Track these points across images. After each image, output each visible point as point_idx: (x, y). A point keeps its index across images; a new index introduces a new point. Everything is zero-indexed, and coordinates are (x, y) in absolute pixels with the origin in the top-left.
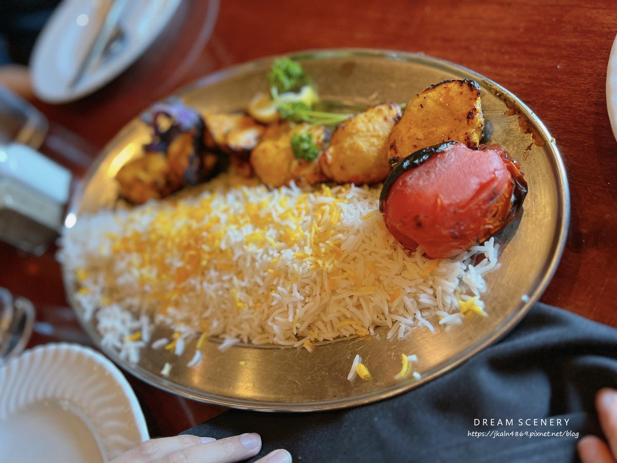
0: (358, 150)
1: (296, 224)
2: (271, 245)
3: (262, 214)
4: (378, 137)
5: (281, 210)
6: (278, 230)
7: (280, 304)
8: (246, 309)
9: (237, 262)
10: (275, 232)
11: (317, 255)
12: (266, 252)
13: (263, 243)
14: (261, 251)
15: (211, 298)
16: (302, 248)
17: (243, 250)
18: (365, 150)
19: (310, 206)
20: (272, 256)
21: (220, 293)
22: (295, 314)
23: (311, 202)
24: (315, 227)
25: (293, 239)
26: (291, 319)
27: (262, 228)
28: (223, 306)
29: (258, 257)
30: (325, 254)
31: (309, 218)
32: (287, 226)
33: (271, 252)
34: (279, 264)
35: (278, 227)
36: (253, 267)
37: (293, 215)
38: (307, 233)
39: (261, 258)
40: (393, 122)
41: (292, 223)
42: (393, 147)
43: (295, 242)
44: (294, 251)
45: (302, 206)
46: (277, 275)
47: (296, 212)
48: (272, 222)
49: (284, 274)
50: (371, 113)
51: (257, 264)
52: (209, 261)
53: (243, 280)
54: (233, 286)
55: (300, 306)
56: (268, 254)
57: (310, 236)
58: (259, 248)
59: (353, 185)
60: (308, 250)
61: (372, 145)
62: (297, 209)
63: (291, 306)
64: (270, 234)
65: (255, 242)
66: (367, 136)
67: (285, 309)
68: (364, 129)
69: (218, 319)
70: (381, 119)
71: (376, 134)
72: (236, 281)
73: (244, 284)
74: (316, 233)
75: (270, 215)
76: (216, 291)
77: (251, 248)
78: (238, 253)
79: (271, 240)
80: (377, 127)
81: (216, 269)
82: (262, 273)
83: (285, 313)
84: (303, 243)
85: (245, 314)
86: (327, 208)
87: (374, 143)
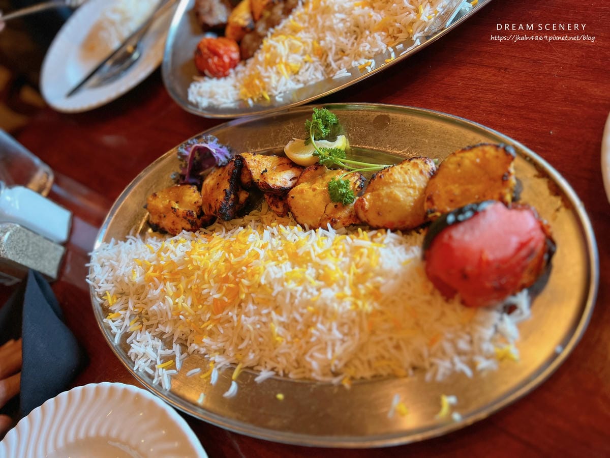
0: (395, 199)
1: (335, 264)
2: (310, 283)
3: (301, 252)
4: (414, 188)
5: (319, 251)
6: (317, 270)
7: (319, 341)
8: (284, 343)
9: (276, 297)
10: (314, 270)
11: (356, 296)
12: (306, 290)
13: (302, 281)
14: (300, 288)
15: (248, 330)
16: (341, 288)
17: (283, 286)
18: (402, 199)
19: (347, 248)
20: (312, 294)
21: (258, 326)
22: (333, 351)
23: (348, 244)
24: (353, 269)
25: (332, 279)
26: (329, 356)
27: (300, 266)
28: (260, 339)
29: (298, 294)
30: (365, 295)
31: (347, 260)
32: (326, 266)
33: (310, 290)
34: (319, 302)
35: (317, 266)
36: (292, 304)
37: (331, 255)
38: (345, 274)
39: (301, 295)
40: (428, 176)
41: (331, 263)
42: (430, 199)
43: (334, 281)
44: (333, 290)
45: (340, 247)
46: (316, 313)
47: (333, 252)
48: (311, 261)
49: (324, 312)
50: (406, 166)
51: (297, 301)
52: (248, 295)
53: (281, 315)
54: (272, 320)
55: (338, 343)
56: (307, 291)
57: (349, 278)
58: (299, 286)
59: (389, 231)
60: (348, 291)
61: (409, 195)
62: (335, 250)
63: (330, 343)
64: (310, 273)
65: (295, 279)
66: (404, 186)
67: (323, 345)
68: (401, 180)
69: (254, 352)
70: (417, 172)
71: (412, 185)
72: (274, 315)
73: (282, 319)
74: (354, 274)
75: (308, 253)
76: (254, 324)
77: (291, 285)
78: (277, 288)
79: (311, 279)
80: (413, 179)
81: (254, 303)
82: (301, 310)
83: (323, 350)
84: (341, 283)
85: (283, 348)
86: (365, 251)
87: (410, 193)
